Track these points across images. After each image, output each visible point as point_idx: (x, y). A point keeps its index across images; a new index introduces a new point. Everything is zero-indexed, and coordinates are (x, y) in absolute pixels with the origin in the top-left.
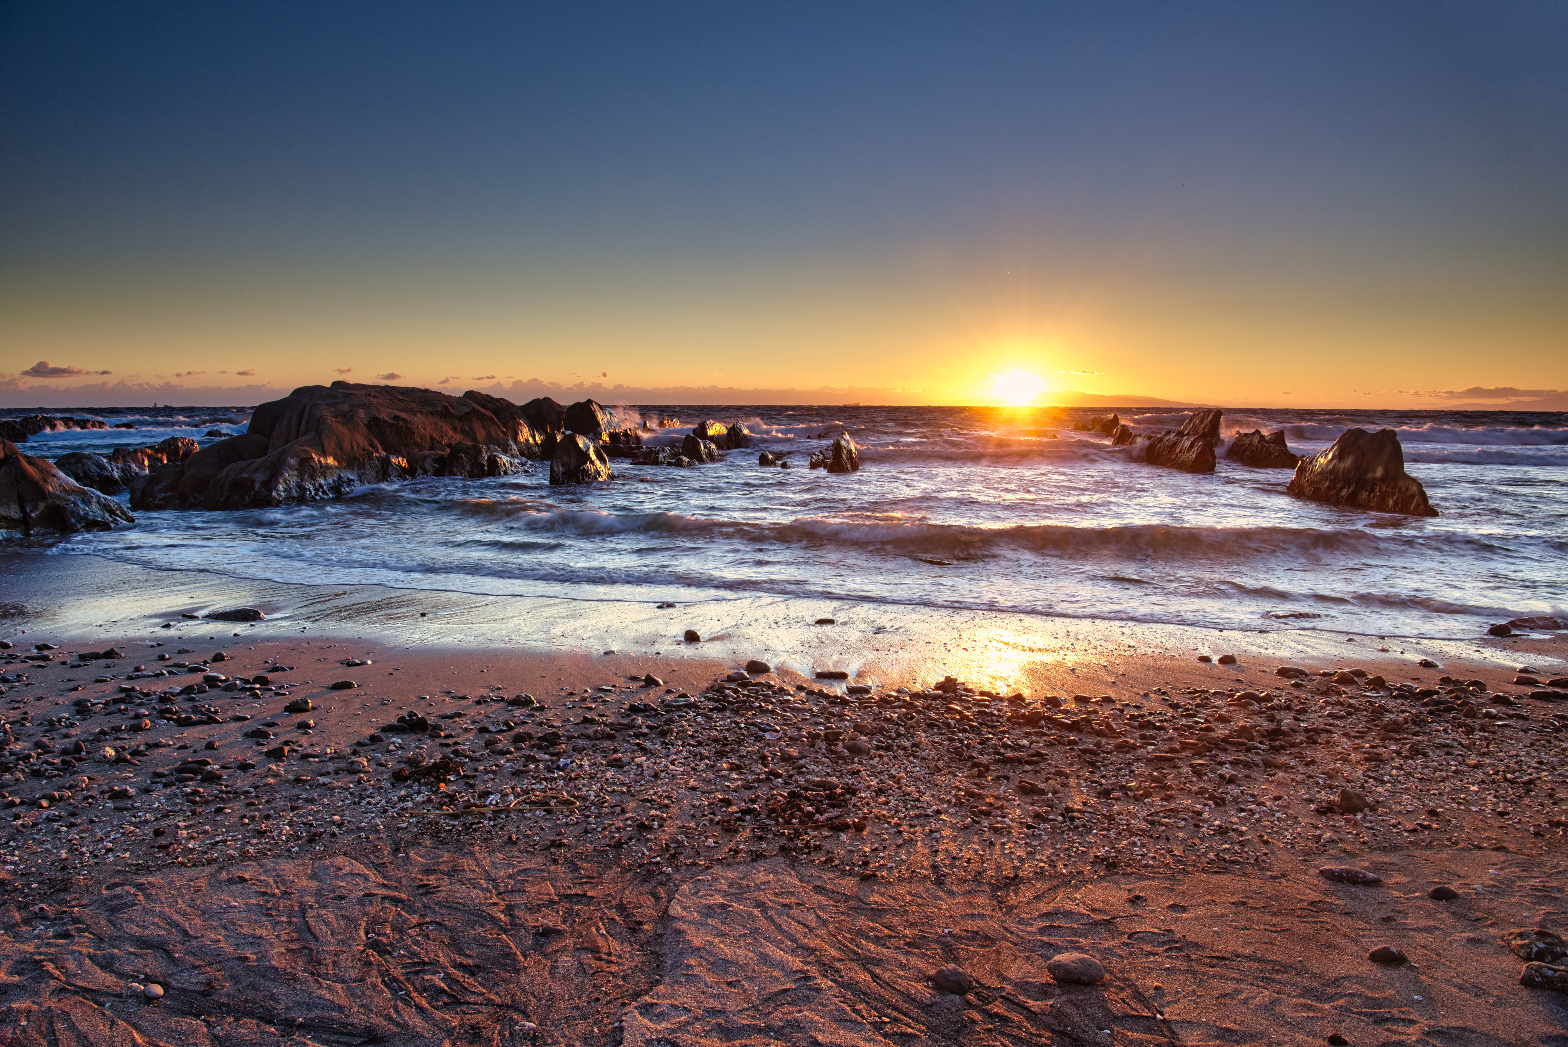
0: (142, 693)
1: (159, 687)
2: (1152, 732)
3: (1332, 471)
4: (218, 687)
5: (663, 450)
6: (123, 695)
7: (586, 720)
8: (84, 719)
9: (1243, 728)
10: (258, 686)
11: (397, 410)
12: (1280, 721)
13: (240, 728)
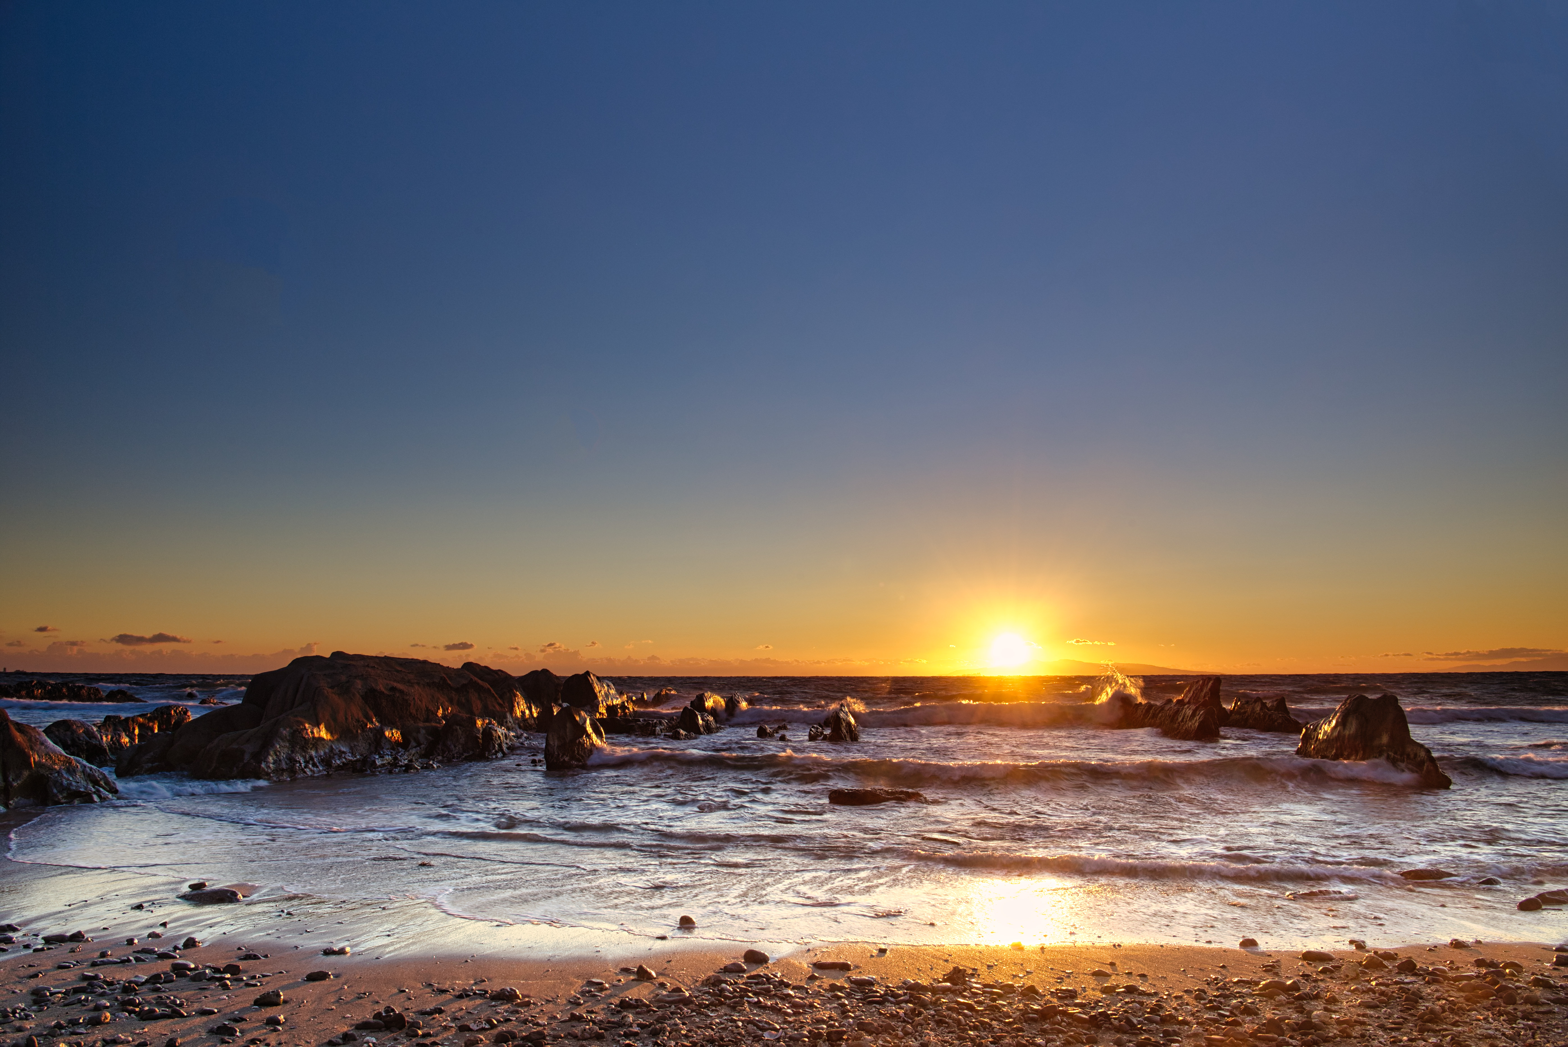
0: (105, 982)
1: (123, 975)
2: (1176, 1027)
3: (1338, 738)
4: (186, 976)
5: (661, 723)
6: (85, 984)
7: (574, 1017)
8: (41, 1010)
9: (1271, 1021)
10: (228, 976)
11: (395, 681)
12: (1310, 1012)
13: (205, 1023)
